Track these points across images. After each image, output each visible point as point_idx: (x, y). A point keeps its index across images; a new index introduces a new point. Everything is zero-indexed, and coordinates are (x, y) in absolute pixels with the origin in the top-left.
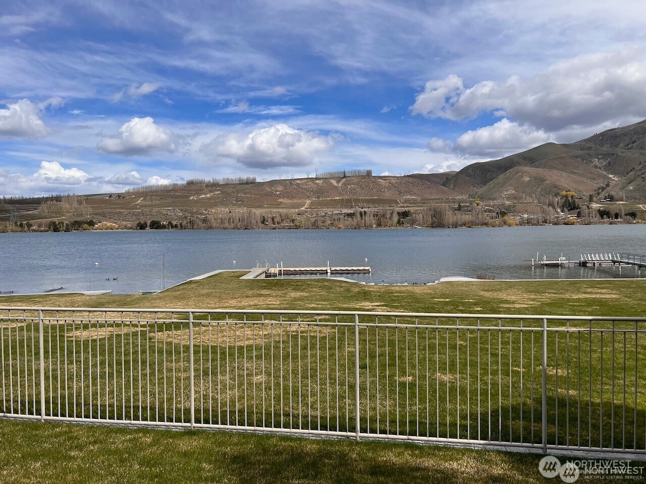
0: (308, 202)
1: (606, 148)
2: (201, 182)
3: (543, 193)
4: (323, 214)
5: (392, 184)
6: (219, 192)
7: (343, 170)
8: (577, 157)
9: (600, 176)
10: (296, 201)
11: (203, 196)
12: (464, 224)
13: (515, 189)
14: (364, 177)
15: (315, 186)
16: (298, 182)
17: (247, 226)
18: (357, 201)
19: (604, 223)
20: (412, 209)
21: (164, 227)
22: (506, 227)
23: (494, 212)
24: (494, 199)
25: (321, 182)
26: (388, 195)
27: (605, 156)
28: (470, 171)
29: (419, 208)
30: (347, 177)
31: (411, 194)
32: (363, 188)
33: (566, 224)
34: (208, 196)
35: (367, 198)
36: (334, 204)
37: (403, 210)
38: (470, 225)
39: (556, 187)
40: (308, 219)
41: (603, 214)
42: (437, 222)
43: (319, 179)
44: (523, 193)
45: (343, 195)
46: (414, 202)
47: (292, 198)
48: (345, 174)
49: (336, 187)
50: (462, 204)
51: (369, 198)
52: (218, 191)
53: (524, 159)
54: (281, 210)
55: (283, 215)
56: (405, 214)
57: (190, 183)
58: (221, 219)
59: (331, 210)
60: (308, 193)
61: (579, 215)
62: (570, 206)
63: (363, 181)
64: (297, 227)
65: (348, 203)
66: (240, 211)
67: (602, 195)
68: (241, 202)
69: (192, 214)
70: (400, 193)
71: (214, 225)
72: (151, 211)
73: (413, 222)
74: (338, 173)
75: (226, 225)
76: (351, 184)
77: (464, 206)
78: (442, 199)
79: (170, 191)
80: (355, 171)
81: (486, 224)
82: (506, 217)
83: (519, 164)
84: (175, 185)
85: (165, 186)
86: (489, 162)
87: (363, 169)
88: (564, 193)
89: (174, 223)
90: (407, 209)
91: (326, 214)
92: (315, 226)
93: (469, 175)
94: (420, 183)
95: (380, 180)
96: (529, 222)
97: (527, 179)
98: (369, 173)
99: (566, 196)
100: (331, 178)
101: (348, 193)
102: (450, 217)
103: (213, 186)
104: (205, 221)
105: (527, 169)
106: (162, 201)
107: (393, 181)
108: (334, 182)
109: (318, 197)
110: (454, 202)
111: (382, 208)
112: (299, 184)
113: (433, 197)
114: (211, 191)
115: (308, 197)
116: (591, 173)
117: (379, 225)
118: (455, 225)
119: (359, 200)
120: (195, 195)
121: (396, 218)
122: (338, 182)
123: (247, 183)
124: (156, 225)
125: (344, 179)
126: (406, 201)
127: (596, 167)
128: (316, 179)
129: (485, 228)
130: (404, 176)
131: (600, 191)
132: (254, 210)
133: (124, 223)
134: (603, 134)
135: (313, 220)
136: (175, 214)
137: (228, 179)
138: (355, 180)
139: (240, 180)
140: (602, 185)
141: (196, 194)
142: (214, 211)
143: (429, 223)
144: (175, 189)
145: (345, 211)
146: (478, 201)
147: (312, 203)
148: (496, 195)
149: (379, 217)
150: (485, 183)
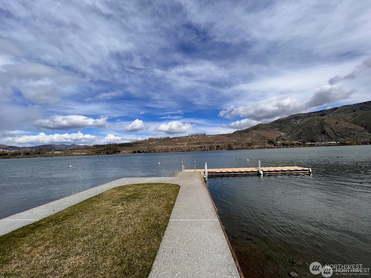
1: (278, 125)
2: (153, 138)
3: (261, 139)
4: (191, 147)
7: (196, 134)
8: (270, 128)
9: (278, 133)
10: (182, 143)
11: (154, 143)
12: (239, 149)
13: (251, 138)
15: (188, 138)
17: (167, 151)
19: (284, 147)
20: (220, 145)
21: (141, 152)
22: (253, 149)
23: (246, 145)
25: (190, 137)
26: (211, 141)
27: (278, 127)
28: (236, 133)
29: (222, 144)
30: (198, 135)
32: (203, 139)
33: (271, 148)
35: (204, 142)
36: (194, 144)
37: (217, 145)
38: (241, 149)
39: (265, 137)
40: (186, 149)
41: (284, 144)
42: (230, 148)
44: (254, 139)
45: (197, 141)
46: (220, 143)
47: (181, 142)
49: (195, 139)
53: (253, 129)
54: (177, 146)
55: (178, 148)
56: (218, 146)
57: (150, 139)
58: (159, 149)
59: (194, 146)
60: (186, 141)
61: (275, 145)
62: (271, 142)
63: (203, 136)
64: (183, 151)
65: (199, 144)
66: (165, 147)
67: (280, 139)
68: (165, 144)
69: (150, 148)
70: (215, 140)
71: (157, 151)
72: (138, 148)
73: (222, 149)
75: (161, 151)
76: (199, 138)
77: (236, 143)
78: (229, 141)
80: (200, 134)
81: (247, 149)
82: (251, 146)
83: (251, 130)
85: (142, 140)
86: (241, 130)
87: (203, 133)
88: (268, 139)
89: (144, 151)
92: (189, 150)
95: (208, 136)
96: (259, 148)
97: (255, 135)
98: (205, 134)
99: (269, 140)
100: (193, 136)
101: (199, 140)
102: (234, 147)
103: (157, 140)
104: (154, 150)
105: (254, 131)
106: (141, 144)
107: (213, 136)
109: (189, 142)
110: (233, 142)
112: (183, 138)
113: (226, 141)
114: (156, 141)
116: (275, 132)
117: (210, 150)
118: (236, 149)
119: (202, 142)
120: (151, 142)
121: (216, 148)
122: (195, 137)
123: (167, 138)
124: (139, 152)
126: (217, 142)
127: (276, 130)
128: (188, 136)
130: (216, 135)
131: (279, 138)
132: (169, 146)
133: (129, 151)
134: (277, 121)
136: (145, 148)
137: (161, 137)
138: (201, 136)
139: (165, 137)
140: (279, 136)
142: (157, 147)
143: (227, 149)
144: (145, 141)
145: (198, 146)
146: (240, 142)
147: (187, 144)
148: (246, 140)
149: (210, 147)
150: (241, 136)
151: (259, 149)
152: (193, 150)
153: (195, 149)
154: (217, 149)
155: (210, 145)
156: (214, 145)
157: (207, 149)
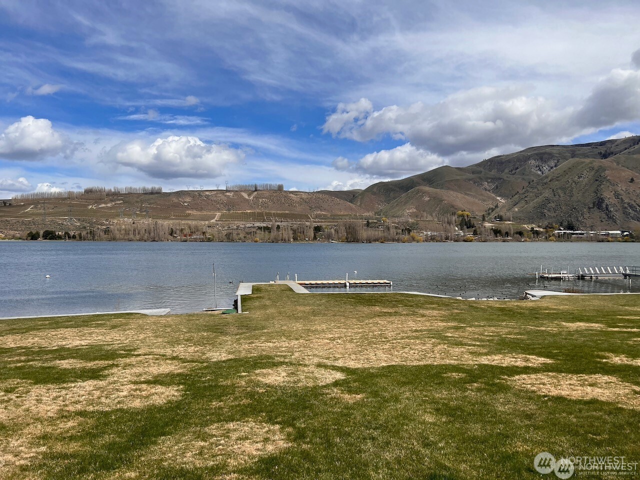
0: (218, 214)
1: (493, 173)
2: (101, 191)
3: (441, 212)
4: (235, 227)
5: (303, 200)
6: (122, 202)
7: (254, 184)
8: (470, 180)
9: (489, 198)
10: (205, 213)
11: (103, 205)
12: (376, 240)
13: (416, 208)
14: (275, 191)
15: (226, 198)
16: (207, 193)
17: (152, 237)
18: (269, 215)
19: (497, 241)
20: (324, 225)
21: (60, 237)
22: (414, 243)
23: (399, 229)
24: (397, 217)
25: (232, 195)
26: (298, 209)
27: (493, 180)
28: (375, 190)
29: (330, 224)
30: (259, 190)
31: (321, 210)
32: (274, 202)
33: (465, 241)
34: (109, 205)
35: (279, 212)
36: (245, 217)
37: (316, 225)
38: (383, 240)
39: (453, 206)
40: (219, 232)
41: (497, 232)
42: (352, 237)
43: (229, 191)
44: (424, 211)
45: (254, 208)
46: (325, 217)
47: (201, 209)
48: (256, 188)
49: (247, 200)
50: (370, 221)
51: (281, 212)
52: (120, 200)
53: (424, 180)
54: (190, 222)
55: (192, 227)
56: (317, 229)
57: (89, 192)
58: (125, 230)
59: (244, 223)
60: (218, 205)
61: (475, 233)
62: (466, 224)
63: (274, 195)
64: (209, 240)
65: (260, 217)
66: (145, 222)
67: (493, 215)
68: (145, 213)
69: (91, 224)
70: (311, 208)
71: (118, 236)
72: (43, 220)
73: (329, 237)
74: (249, 186)
75: (131, 236)
76: (262, 198)
77: (372, 223)
78: (351, 215)
79: (65, 199)
80: (267, 185)
81: (398, 240)
82: (412, 234)
83: (419, 184)
84: (70, 193)
85: (60, 194)
86: (391, 182)
87: (275, 183)
88: (460, 212)
89: (72, 233)
90: (319, 224)
91: (238, 227)
92: (229, 238)
93: (374, 194)
94: (329, 199)
95: (291, 195)
96: (433, 239)
97: (427, 199)
98: (280, 188)
99: (462, 216)
100: (241, 191)
101: (260, 207)
102: (364, 233)
103: (114, 195)
104: (107, 231)
105: (427, 188)
106: (56, 210)
107: (304, 196)
108: (245, 195)
109: (229, 210)
110: (362, 219)
111: (294, 222)
112: (208, 196)
113: (342, 213)
114: (112, 201)
115: (219, 209)
116: (482, 195)
117: (295, 239)
118: (369, 241)
119: (270, 213)
120: (94, 204)
121: (311, 233)
122: (249, 195)
123: (152, 193)
124: (50, 235)
125: (256, 193)
126: (317, 216)
127: (486, 189)
128: (227, 191)
129: (395, 243)
130: (314, 192)
131: (490, 211)
132: (160, 222)
133: (12, 232)
134: (492, 160)
135: (225, 233)
136: (73, 224)
137: (131, 188)
138: (267, 194)
139: (144, 189)
140: (491, 206)
141: (96, 203)
142: (115, 221)
143: (344, 238)
144: (70, 197)
145: (258, 224)
146: (384, 218)
147: (222, 216)
148: (400, 213)
149: (294, 231)
150: (388, 202)
151: (431, 243)
152: (242, 236)
153: (249, 234)
154: (315, 238)
155: (296, 224)
156: (308, 223)
157: (286, 236)
